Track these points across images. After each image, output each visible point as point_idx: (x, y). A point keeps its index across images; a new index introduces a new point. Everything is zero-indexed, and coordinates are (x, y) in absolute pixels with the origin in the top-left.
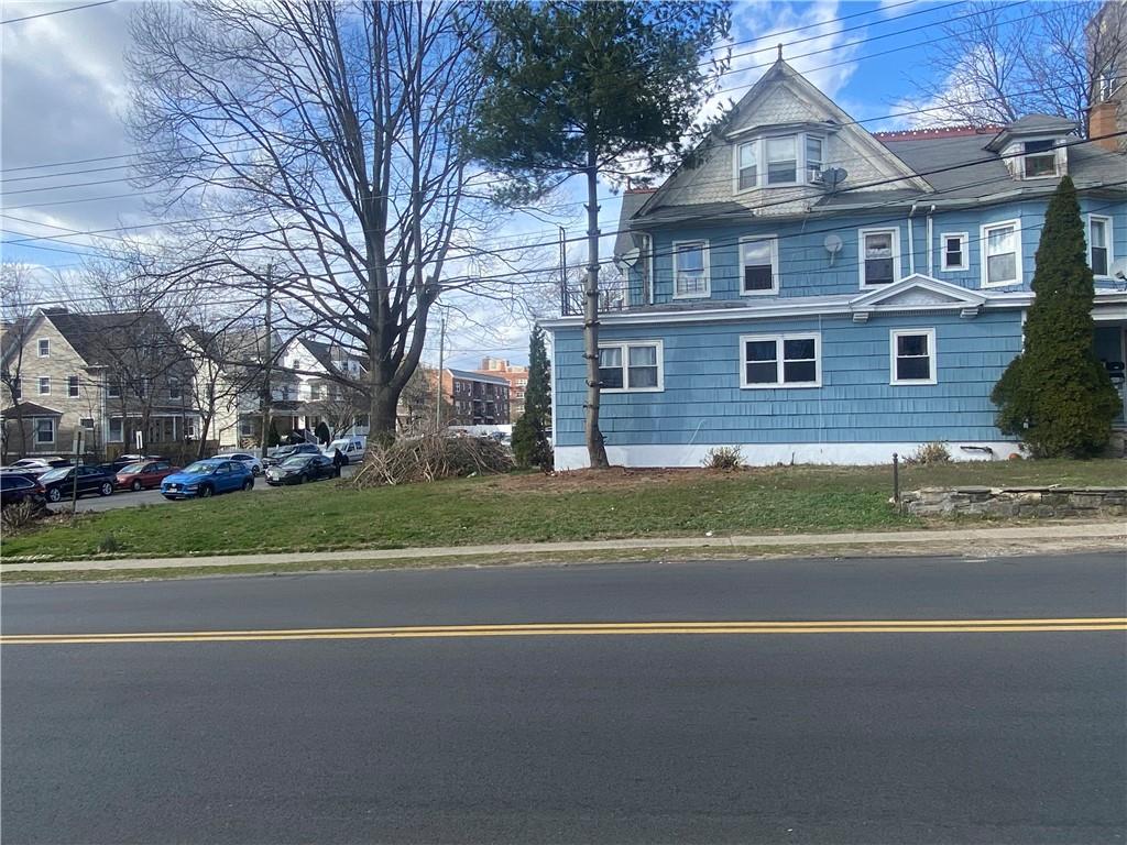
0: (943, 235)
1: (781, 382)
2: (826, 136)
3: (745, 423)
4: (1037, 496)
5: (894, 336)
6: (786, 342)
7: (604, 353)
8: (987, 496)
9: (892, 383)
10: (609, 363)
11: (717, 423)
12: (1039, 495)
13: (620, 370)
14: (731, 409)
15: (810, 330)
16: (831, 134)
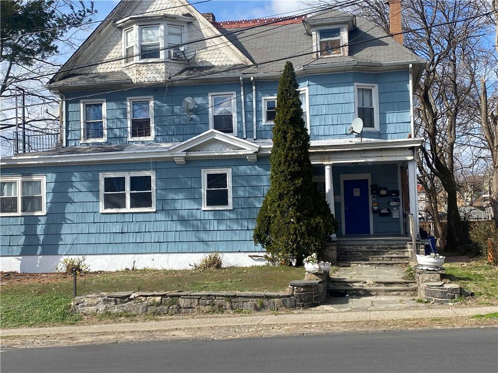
0: (263, 98)
1: (128, 209)
2: (186, 25)
3: (103, 238)
4: (158, 299)
5: (204, 174)
6: (132, 178)
7: (6, 186)
8: (126, 300)
9: (203, 209)
10: (9, 193)
11: (83, 239)
12: (160, 298)
13: (15, 199)
14: (93, 229)
15: (147, 170)
16: (189, 23)
